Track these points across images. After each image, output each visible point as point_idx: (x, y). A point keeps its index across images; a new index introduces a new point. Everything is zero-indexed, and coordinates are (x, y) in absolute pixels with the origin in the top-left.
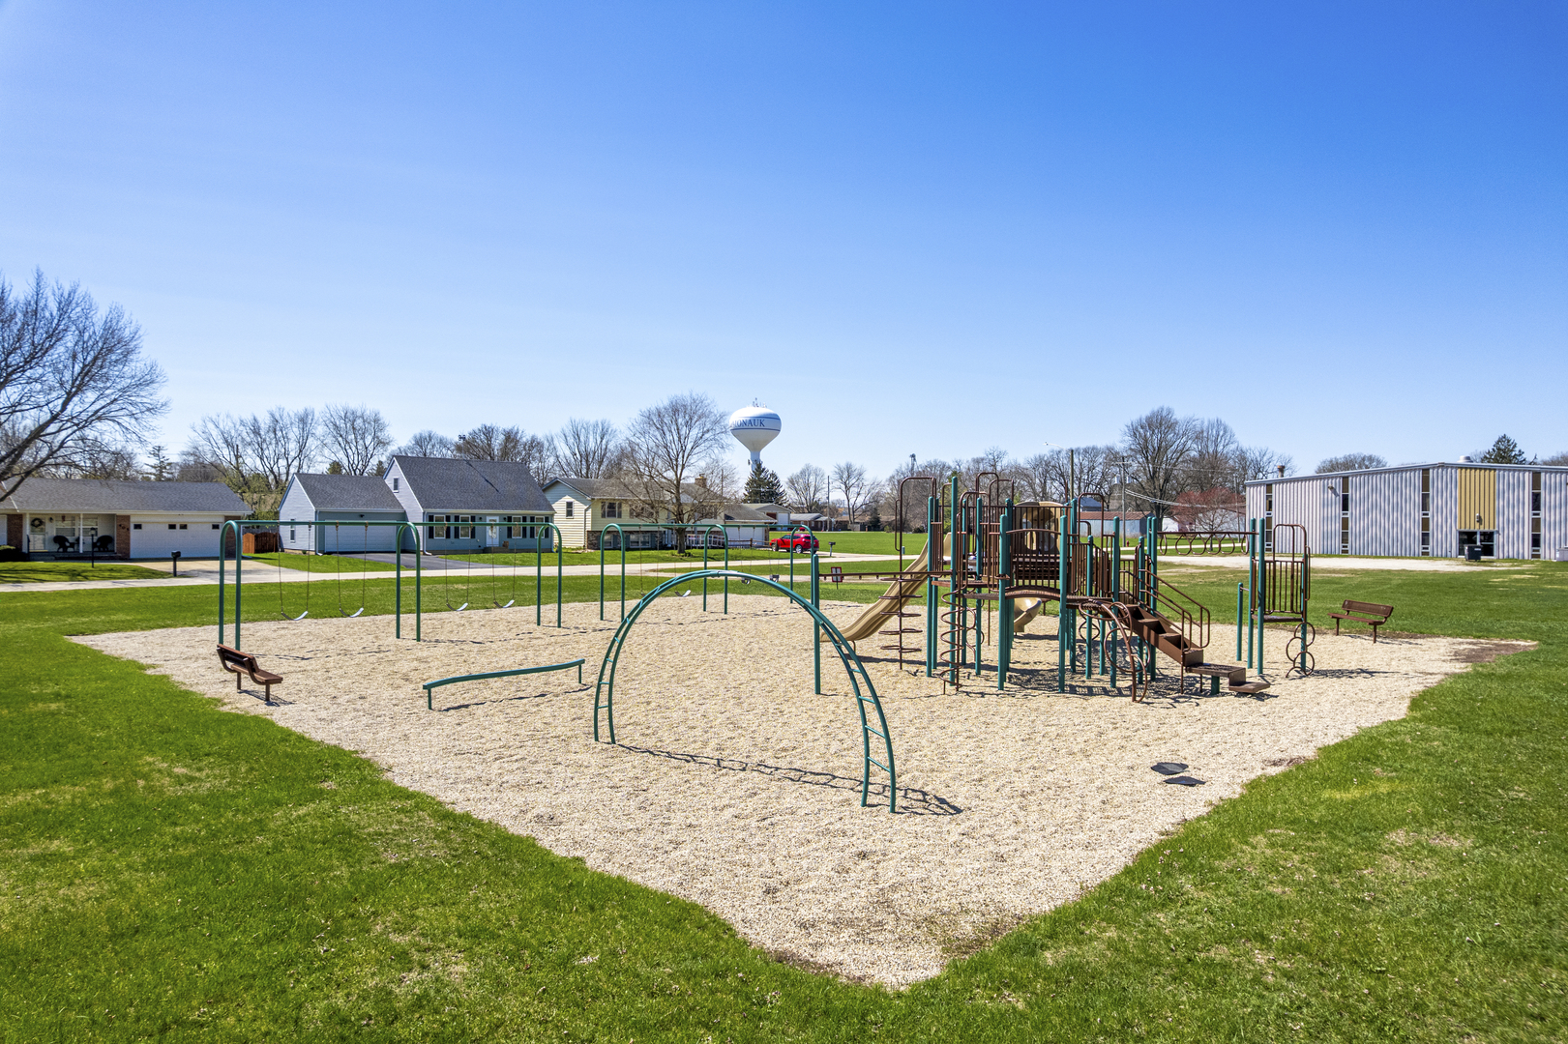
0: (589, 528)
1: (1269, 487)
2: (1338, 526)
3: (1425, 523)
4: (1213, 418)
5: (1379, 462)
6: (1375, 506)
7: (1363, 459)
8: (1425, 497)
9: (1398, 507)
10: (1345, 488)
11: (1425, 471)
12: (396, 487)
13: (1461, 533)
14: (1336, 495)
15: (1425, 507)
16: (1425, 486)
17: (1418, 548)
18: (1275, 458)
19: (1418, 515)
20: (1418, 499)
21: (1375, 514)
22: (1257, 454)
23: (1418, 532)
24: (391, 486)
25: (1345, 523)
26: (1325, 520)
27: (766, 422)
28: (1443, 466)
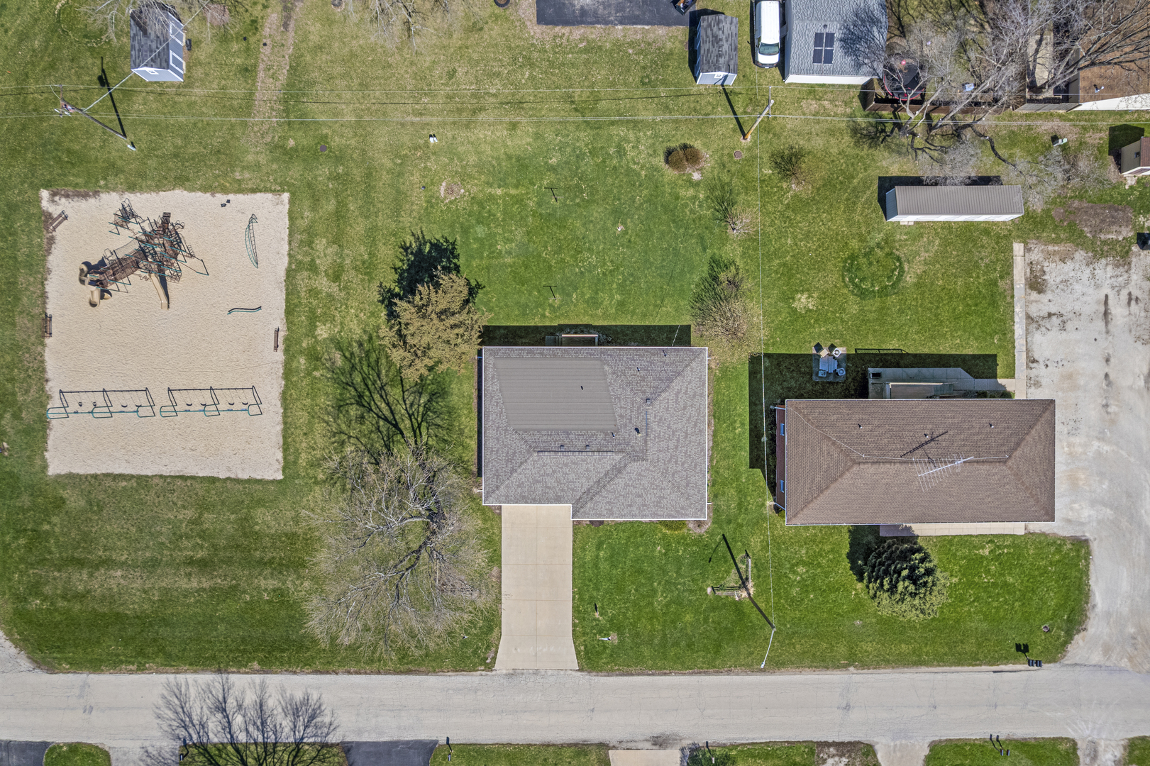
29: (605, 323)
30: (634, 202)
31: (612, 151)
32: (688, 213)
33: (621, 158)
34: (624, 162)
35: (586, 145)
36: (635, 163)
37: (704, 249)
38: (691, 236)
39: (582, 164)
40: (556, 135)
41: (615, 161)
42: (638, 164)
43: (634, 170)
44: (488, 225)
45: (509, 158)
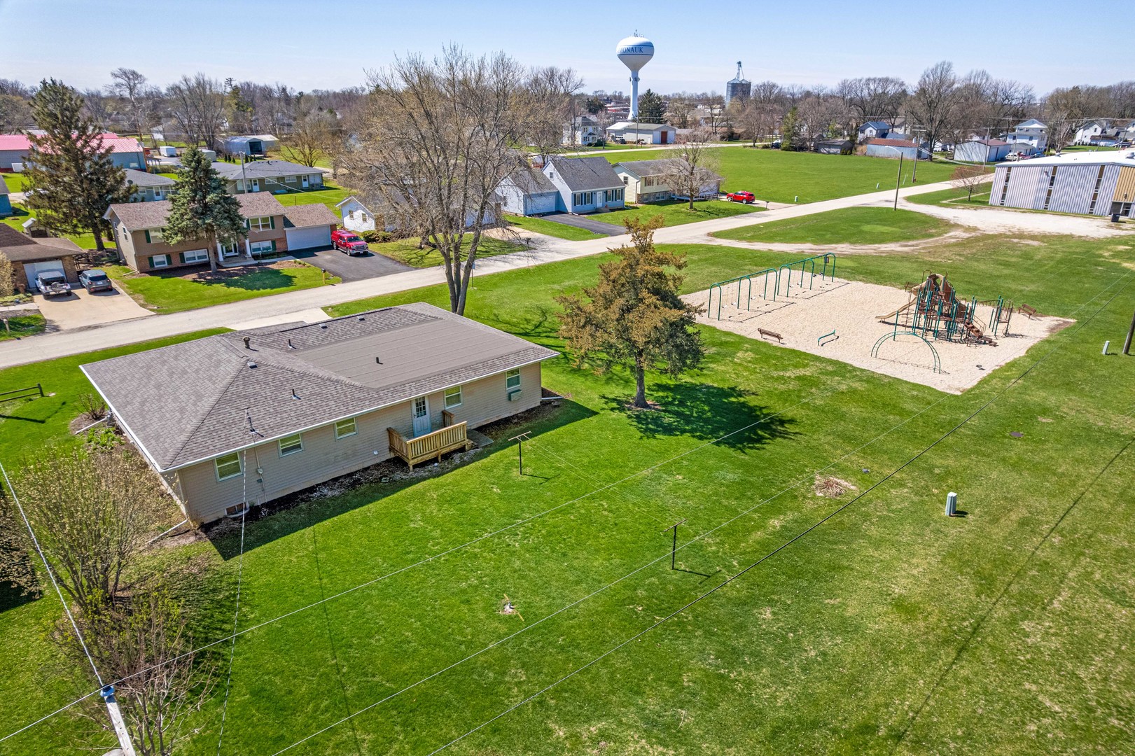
0: (639, 192)
1: (1010, 168)
2: (1045, 194)
3: (1095, 196)
4: (980, 69)
6: (1069, 184)
8: (1099, 181)
9: (1082, 186)
10: (1054, 172)
11: (1103, 166)
12: (551, 177)
13: (1114, 203)
14: (1048, 176)
15: (1097, 187)
16: (1101, 175)
17: (1088, 209)
18: (1020, 88)
19: (1092, 191)
20: (1095, 182)
21: (1068, 189)
22: (1008, 85)
23: (1090, 201)
24: (548, 176)
25: (1049, 193)
26: (1039, 190)
27: (644, 49)
28: (1113, 164)
29: (403, 492)
30: (524, 665)
31: (687, 717)
32: (360, 735)
33: (646, 719)
34: (631, 716)
35: (749, 684)
36: (604, 735)
37: (257, 693)
38: (315, 696)
39: (711, 650)
40: (824, 654)
41: (653, 704)
42: (595, 741)
43: (588, 720)
44: (728, 487)
45: (835, 568)
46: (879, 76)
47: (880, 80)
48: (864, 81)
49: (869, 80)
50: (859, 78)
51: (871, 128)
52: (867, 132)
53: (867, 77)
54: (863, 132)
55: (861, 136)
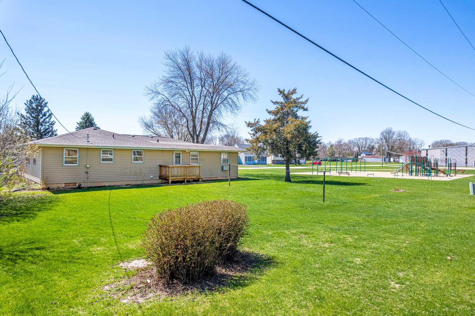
0: (273, 159)
1: (427, 150)
3: (466, 159)
5: (450, 142)
7: (446, 141)
8: (466, 153)
9: (459, 155)
11: (467, 147)
14: (444, 152)
15: (466, 155)
16: (467, 150)
17: (465, 165)
18: (419, 141)
19: (465, 157)
20: (465, 153)
22: (414, 140)
23: (465, 161)
26: (441, 158)
46: (363, 137)
47: (364, 138)
48: (357, 139)
49: (359, 138)
50: (356, 138)
51: (363, 154)
52: (362, 155)
53: (359, 137)
54: (360, 155)
55: (359, 157)
